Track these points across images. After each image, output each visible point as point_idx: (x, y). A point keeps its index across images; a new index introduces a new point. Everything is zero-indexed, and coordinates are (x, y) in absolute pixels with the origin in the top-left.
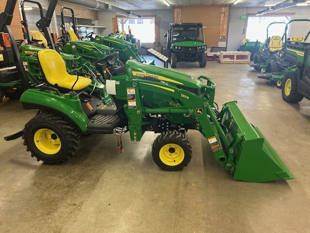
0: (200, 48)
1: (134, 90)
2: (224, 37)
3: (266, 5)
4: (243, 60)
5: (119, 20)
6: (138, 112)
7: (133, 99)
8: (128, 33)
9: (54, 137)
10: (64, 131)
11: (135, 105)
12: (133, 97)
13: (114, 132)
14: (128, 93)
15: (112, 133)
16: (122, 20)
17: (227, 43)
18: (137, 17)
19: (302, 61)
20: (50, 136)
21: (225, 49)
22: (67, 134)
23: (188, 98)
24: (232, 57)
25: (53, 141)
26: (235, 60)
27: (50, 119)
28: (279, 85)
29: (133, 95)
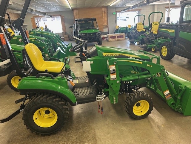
0: (97, 33)
1: (114, 66)
2: (106, 26)
3: (127, 6)
4: (121, 38)
5: (36, 19)
6: (118, 82)
7: (114, 73)
8: (45, 28)
9: (47, 112)
10: (60, 107)
11: (116, 77)
12: (114, 72)
13: (97, 99)
14: (110, 69)
15: (95, 101)
16: (37, 20)
17: (108, 29)
18: (49, 17)
19: (174, 35)
20: (44, 113)
21: (108, 33)
22: (63, 108)
23: (151, 66)
24: (114, 37)
25: (47, 115)
26: (117, 39)
27: (48, 99)
28: (153, 50)
29: (114, 70)
